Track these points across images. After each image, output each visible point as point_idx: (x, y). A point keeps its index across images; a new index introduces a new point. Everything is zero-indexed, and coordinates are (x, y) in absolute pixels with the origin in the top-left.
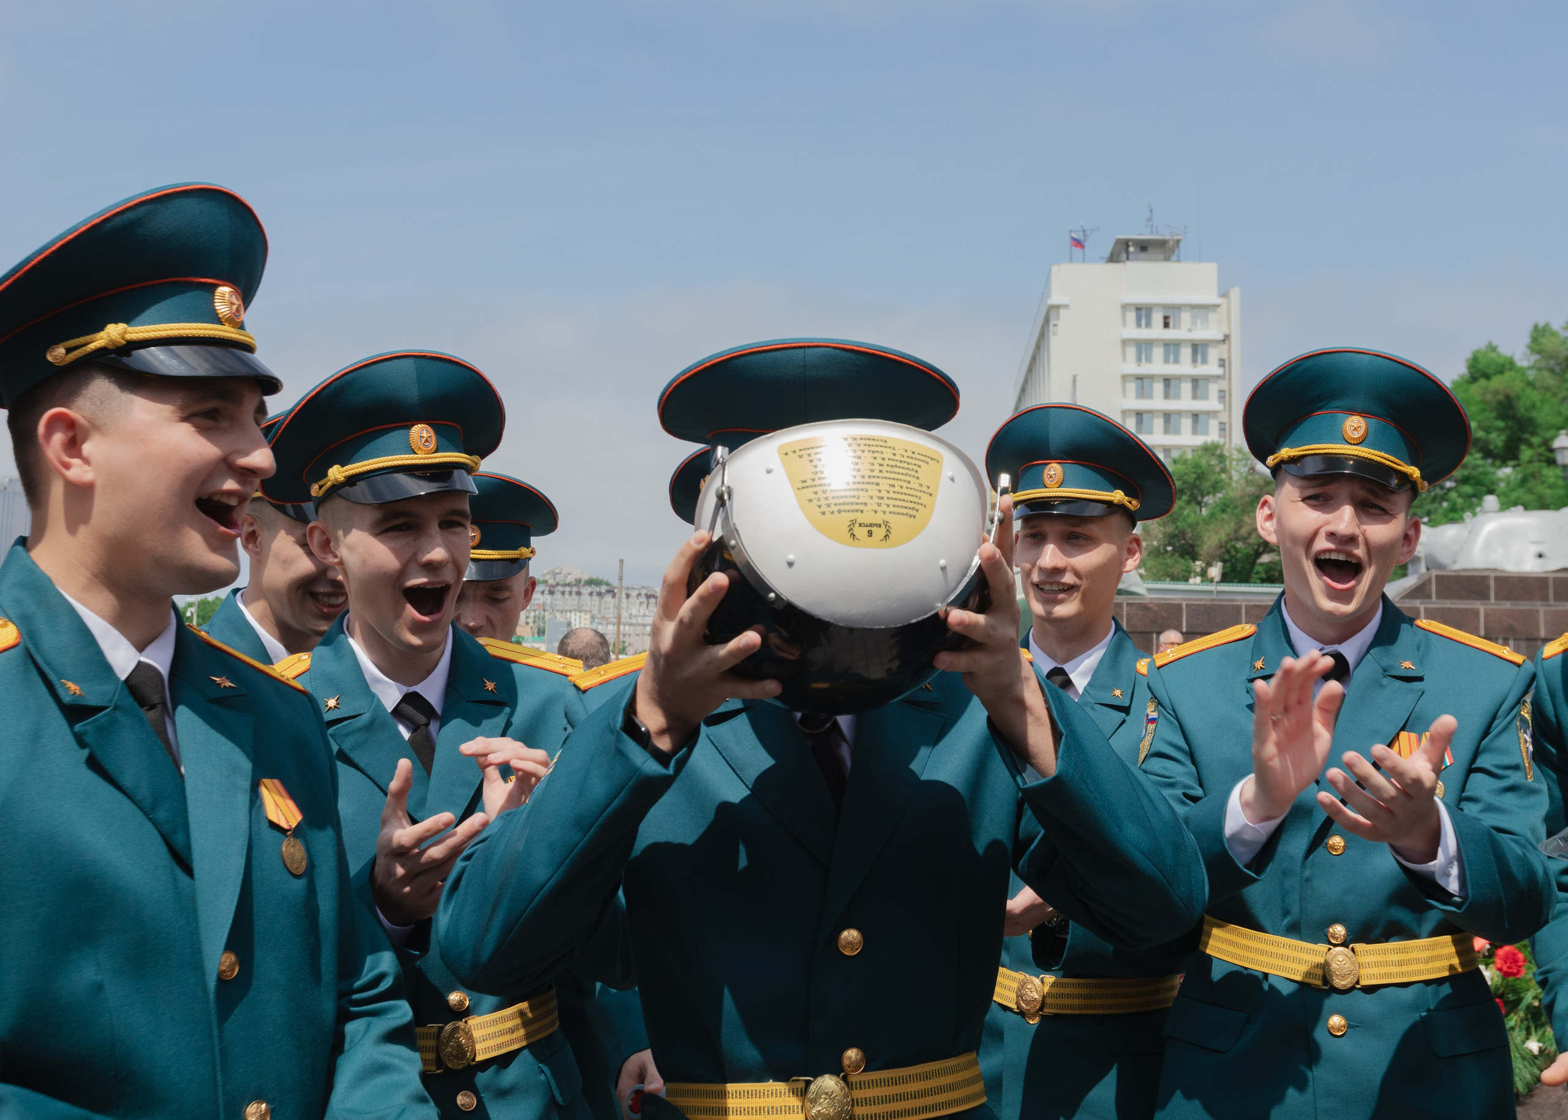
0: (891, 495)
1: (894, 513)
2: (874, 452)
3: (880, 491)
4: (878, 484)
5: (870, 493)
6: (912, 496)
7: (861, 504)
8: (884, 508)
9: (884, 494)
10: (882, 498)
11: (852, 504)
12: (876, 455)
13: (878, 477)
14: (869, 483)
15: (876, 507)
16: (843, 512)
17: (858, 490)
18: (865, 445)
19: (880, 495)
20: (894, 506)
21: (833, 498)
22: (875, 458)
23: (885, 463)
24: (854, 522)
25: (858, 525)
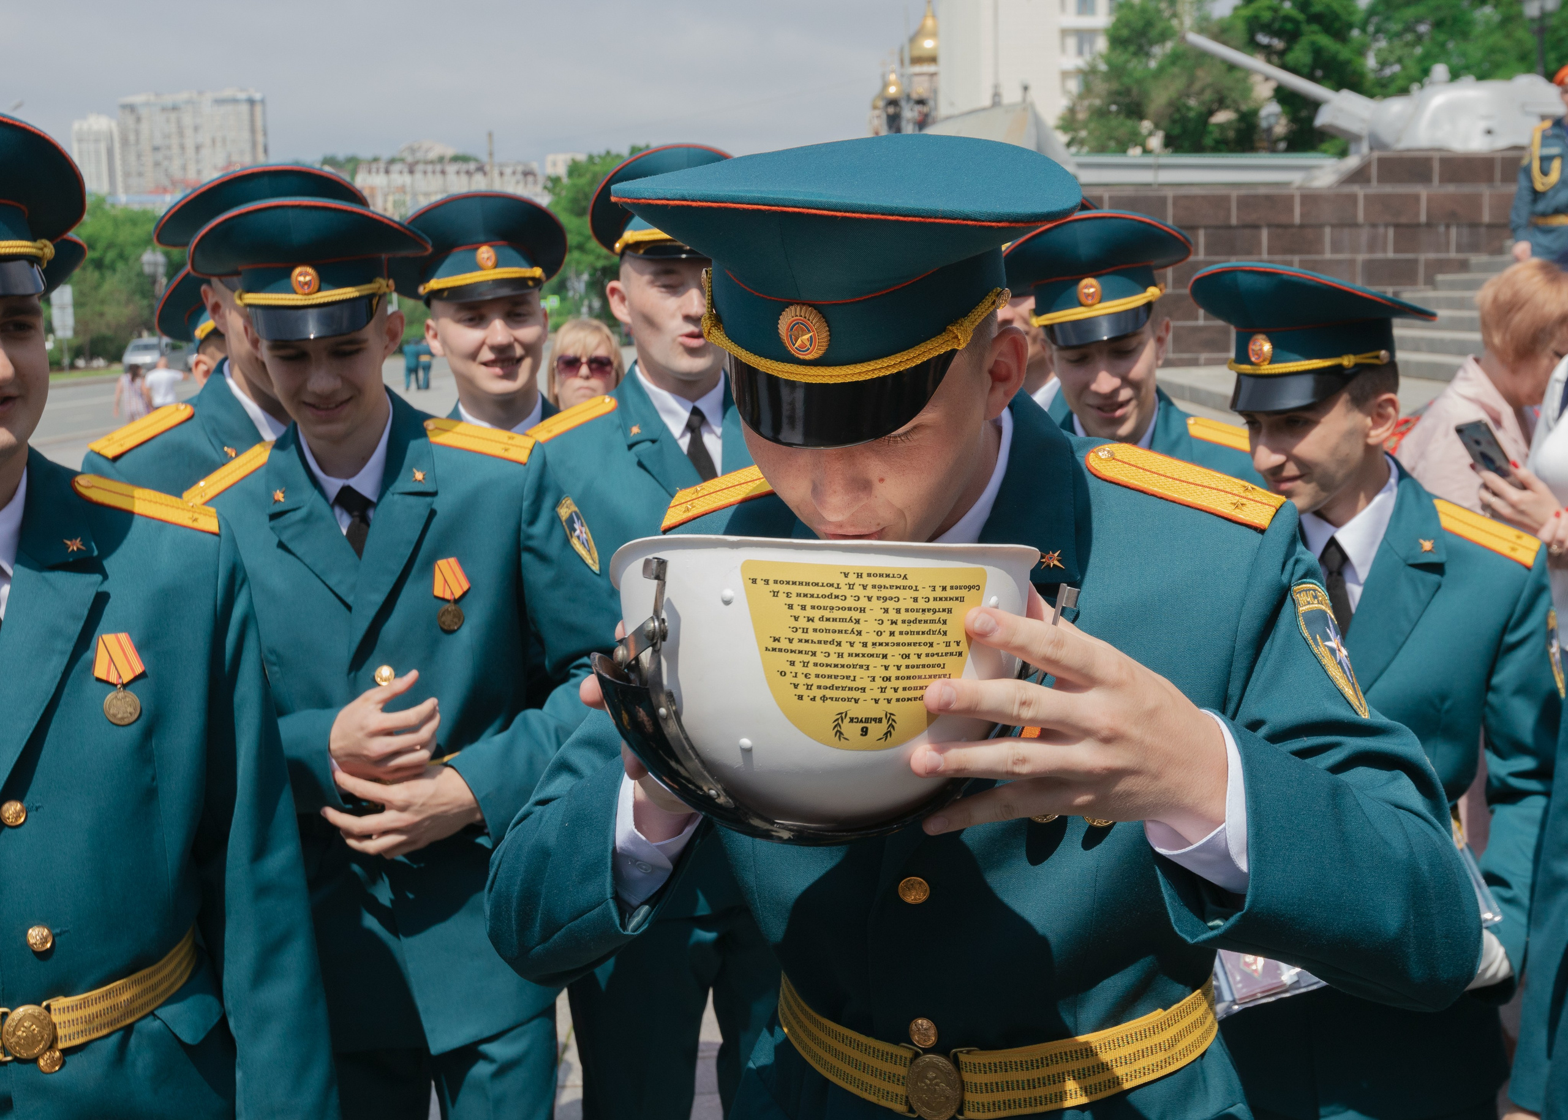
0: (904, 672)
1: (903, 700)
2: (885, 599)
3: (886, 668)
4: (885, 656)
5: (872, 672)
6: (933, 666)
7: (857, 689)
8: (890, 693)
9: (892, 672)
10: (889, 679)
11: (843, 689)
12: (890, 605)
13: (887, 644)
14: (872, 655)
15: (877, 694)
16: (829, 700)
17: (854, 666)
18: (874, 587)
19: (887, 674)
20: (904, 689)
21: (817, 676)
22: (886, 611)
23: (899, 618)
24: (843, 715)
25: (848, 719)
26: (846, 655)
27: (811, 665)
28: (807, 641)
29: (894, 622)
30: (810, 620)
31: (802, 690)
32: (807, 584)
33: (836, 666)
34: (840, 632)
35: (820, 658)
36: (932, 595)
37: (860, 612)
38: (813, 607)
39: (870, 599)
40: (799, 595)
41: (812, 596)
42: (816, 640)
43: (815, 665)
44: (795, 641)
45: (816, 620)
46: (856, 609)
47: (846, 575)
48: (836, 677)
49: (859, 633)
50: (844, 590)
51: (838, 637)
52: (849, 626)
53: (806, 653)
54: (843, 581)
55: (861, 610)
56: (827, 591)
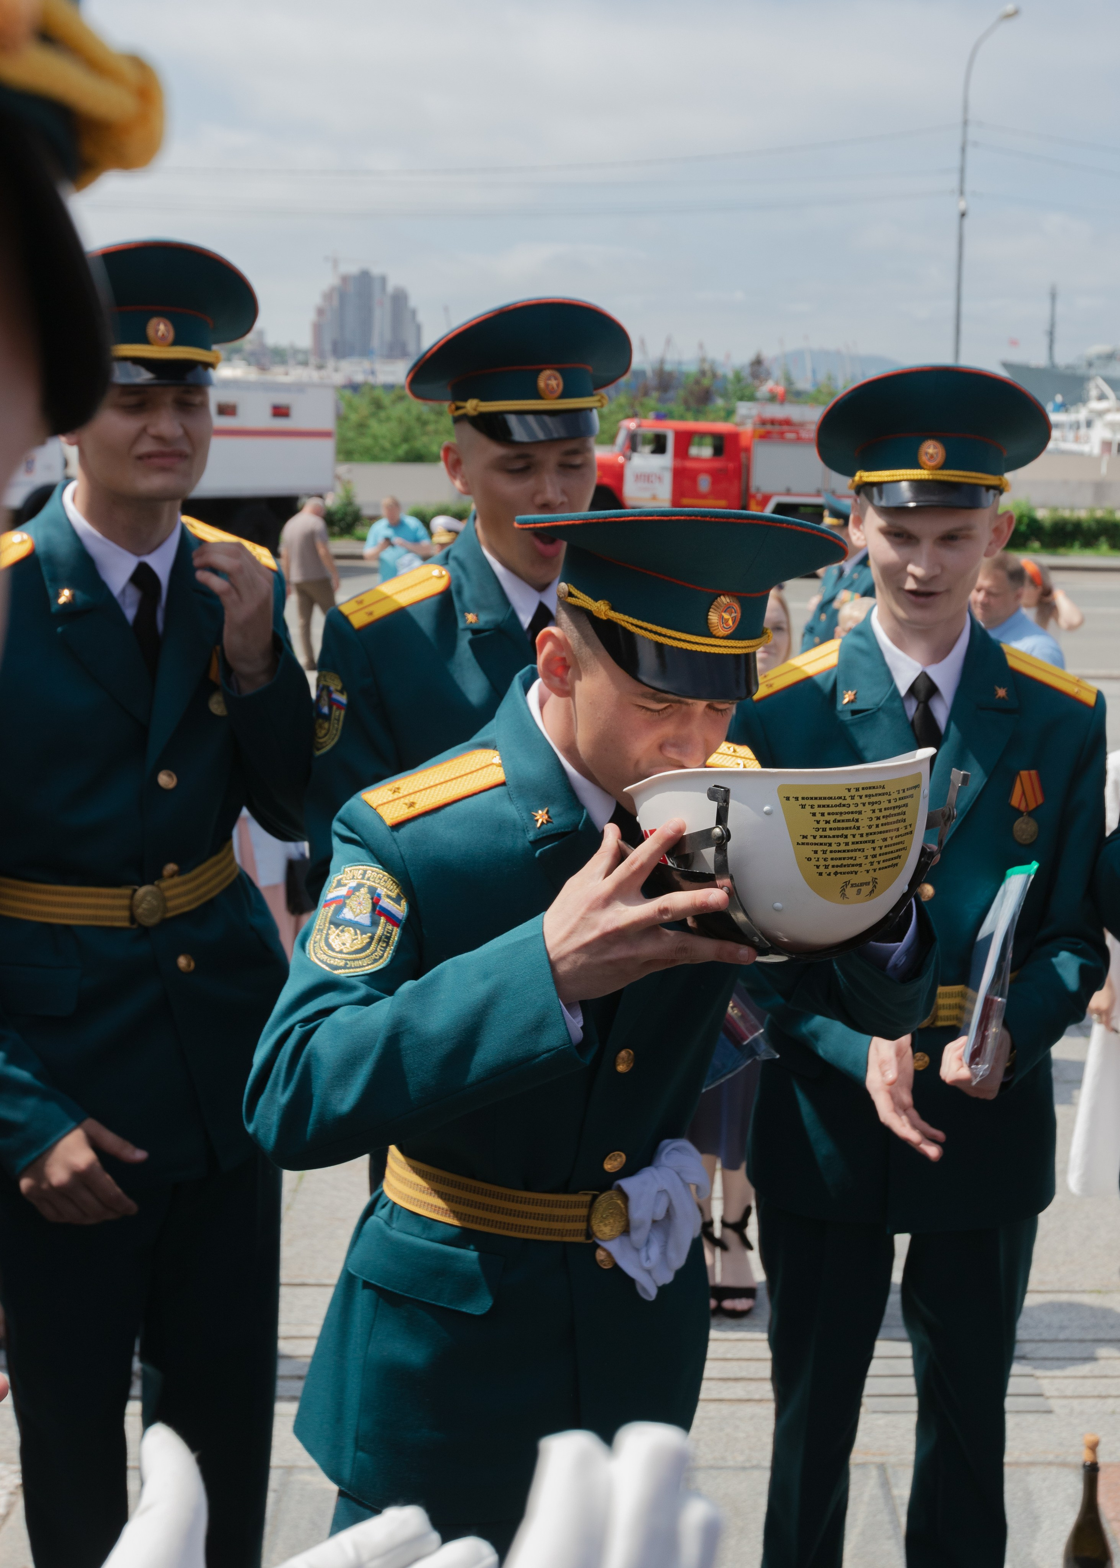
0: (884, 850)
1: (883, 868)
2: (873, 804)
3: (874, 849)
4: (873, 842)
5: (865, 853)
6: (899, 843)
7: (857, 865)
8: (876, 866)
9: (878, 852)
10: (876, 856)
11: (848, 866)
12: (876, 807)
13: (875, 833)
14: (866, 842)
15: (868, 867)
16: (839, 874)
17: (855, 850)
18: (866, 796)
19: (874, 853)
20: (884, 861)
21: (832, 859)
22: (874, 811)
23: (881, 814)
24: (847, 883)
25: (850, 885)
26: (850, 843)
27: (828, 852)
28: (825, 837)
29: (878, 818)
30: (827, 822)
31: (822, 869)
32: (825, 798)
33: (844, 851)
34: (847, 828)
35: (834, 847)
36: (898, 796)
37: (859, 814)
38: (829, 814)
39: (864, 804)
40: (819, 806)
41: (828, 806)
42: (831, 836)
43: (831, 852)
44: (818, 837)
45: (831, 822)
46: (856, 812)
47: (849, 790)
48: (844, 859)
49: (858, 828)
50: (849, 801)
51: (845, 832)
52: (852, 824)
53: (825, 844)
54: (847, 794)
55: (859, 813)
56: (838, 802)
